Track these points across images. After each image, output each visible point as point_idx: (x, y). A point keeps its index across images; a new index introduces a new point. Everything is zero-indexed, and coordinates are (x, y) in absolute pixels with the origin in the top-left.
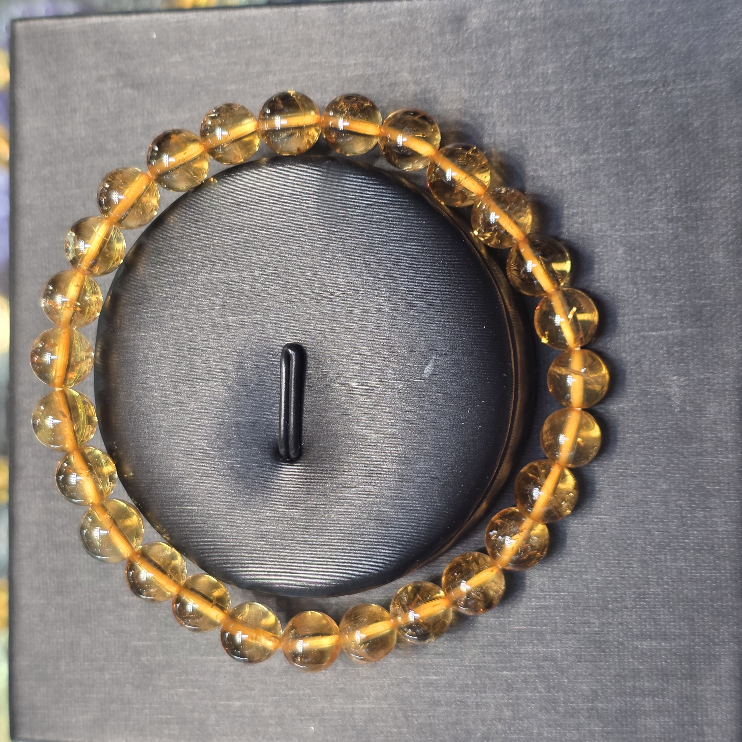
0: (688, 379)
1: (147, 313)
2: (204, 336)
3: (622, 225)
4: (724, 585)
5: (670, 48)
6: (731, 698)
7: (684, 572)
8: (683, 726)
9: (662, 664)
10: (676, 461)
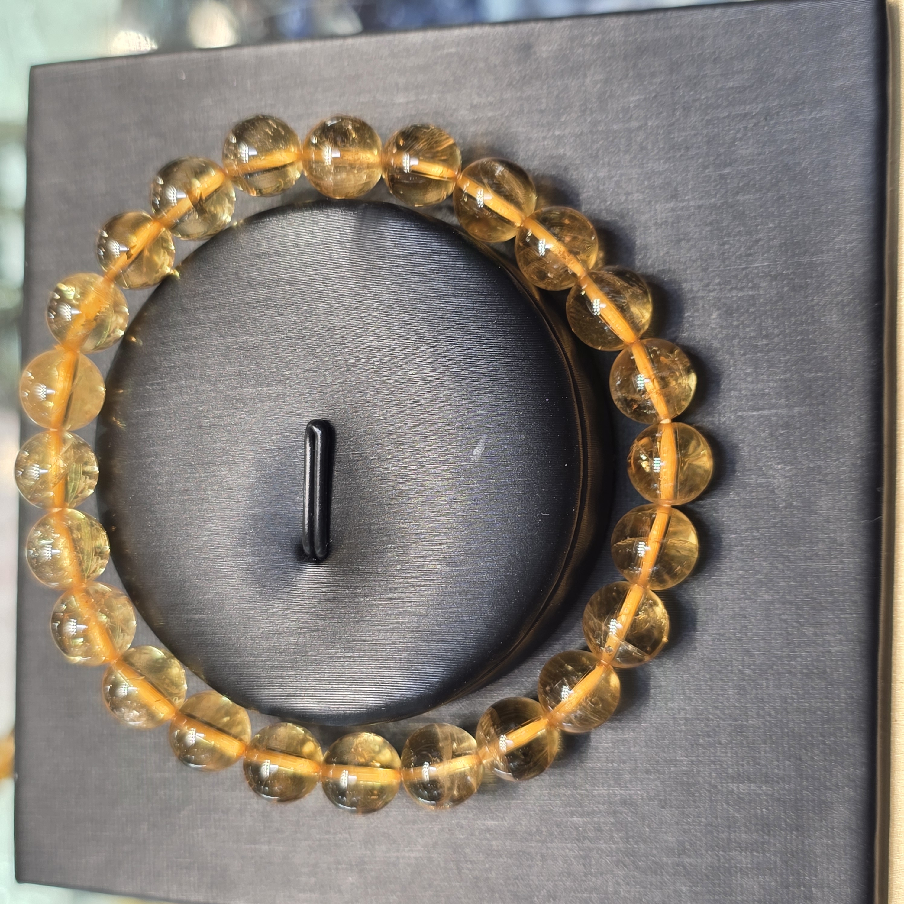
0: (796, 468)
1: (152, 385)
2: (216, 412)
3: (717, 285)
4: (838, 716)
5: (773, 75)
6: (846, 854)
7: (789, 701)
8: (787, 887)
9: (762, 812)
10: (780, 566)
